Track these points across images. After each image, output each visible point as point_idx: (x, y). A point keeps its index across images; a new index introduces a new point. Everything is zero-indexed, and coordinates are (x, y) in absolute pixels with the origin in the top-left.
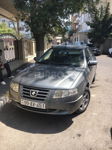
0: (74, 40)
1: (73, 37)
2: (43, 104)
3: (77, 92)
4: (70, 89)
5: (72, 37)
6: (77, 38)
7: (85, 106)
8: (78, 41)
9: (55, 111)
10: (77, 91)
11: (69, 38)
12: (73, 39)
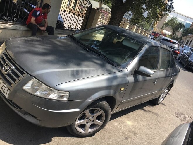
0: (185, 43)
1: (187, 38)
2: (7, 90)
3: (65, 99)
4: (53, 88)
5: (185, 37)
6: (191, 42)
7: (90, 131)
8: (190, 46)
9: (20, 110)
10: (68, 97)
11: (181, 38)
12: (186, 41)
